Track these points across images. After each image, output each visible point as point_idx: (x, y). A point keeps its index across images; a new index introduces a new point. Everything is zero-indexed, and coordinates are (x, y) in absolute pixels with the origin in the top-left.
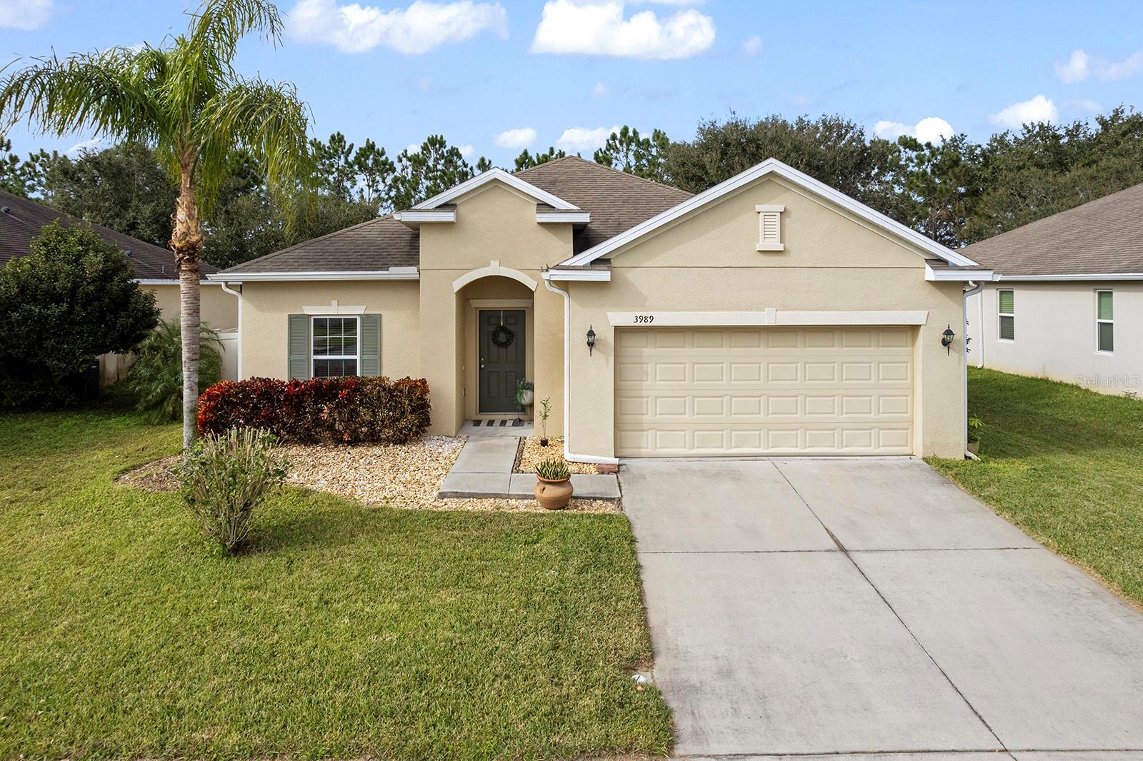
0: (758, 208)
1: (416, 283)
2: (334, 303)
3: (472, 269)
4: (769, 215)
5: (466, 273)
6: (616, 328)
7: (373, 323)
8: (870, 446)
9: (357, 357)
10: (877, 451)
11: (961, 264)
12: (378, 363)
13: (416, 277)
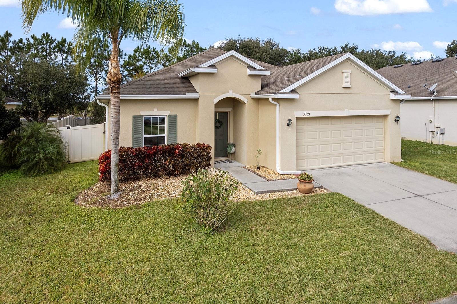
0: (343, 71)
1: (196, 100)
2: (156, 110)
3: (222, 94)
4: (347, 74)
5: (220, 95)
6: (297, 118)
7: (173, 119)
8: (373, 160)
9: (166, 135)
10: (375, 161)
11: (401, 93)
12: (175, 138)
13: (197, 97)
